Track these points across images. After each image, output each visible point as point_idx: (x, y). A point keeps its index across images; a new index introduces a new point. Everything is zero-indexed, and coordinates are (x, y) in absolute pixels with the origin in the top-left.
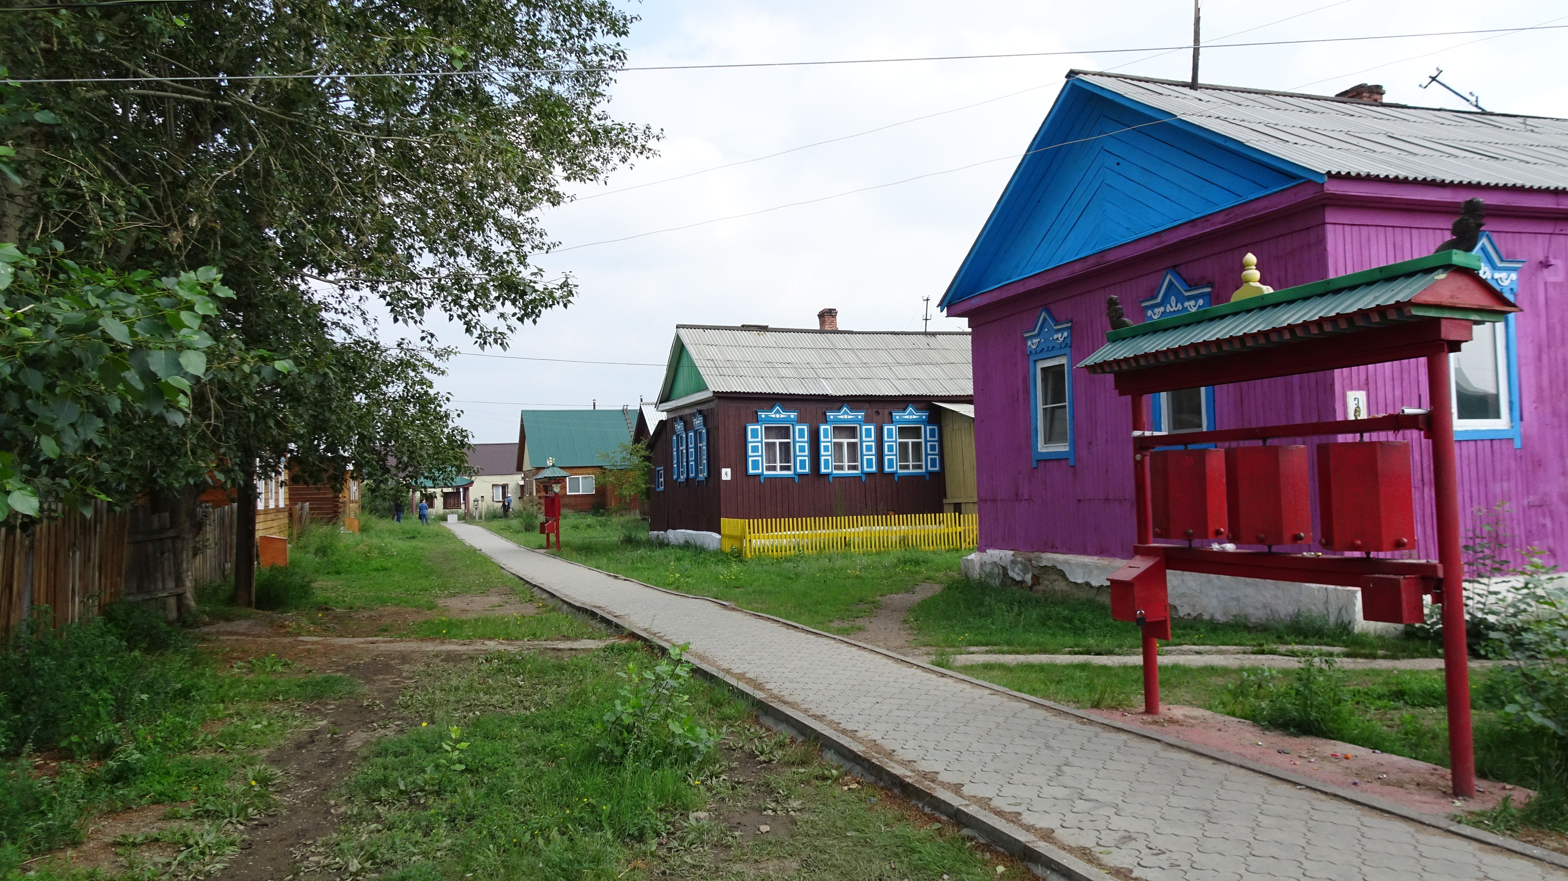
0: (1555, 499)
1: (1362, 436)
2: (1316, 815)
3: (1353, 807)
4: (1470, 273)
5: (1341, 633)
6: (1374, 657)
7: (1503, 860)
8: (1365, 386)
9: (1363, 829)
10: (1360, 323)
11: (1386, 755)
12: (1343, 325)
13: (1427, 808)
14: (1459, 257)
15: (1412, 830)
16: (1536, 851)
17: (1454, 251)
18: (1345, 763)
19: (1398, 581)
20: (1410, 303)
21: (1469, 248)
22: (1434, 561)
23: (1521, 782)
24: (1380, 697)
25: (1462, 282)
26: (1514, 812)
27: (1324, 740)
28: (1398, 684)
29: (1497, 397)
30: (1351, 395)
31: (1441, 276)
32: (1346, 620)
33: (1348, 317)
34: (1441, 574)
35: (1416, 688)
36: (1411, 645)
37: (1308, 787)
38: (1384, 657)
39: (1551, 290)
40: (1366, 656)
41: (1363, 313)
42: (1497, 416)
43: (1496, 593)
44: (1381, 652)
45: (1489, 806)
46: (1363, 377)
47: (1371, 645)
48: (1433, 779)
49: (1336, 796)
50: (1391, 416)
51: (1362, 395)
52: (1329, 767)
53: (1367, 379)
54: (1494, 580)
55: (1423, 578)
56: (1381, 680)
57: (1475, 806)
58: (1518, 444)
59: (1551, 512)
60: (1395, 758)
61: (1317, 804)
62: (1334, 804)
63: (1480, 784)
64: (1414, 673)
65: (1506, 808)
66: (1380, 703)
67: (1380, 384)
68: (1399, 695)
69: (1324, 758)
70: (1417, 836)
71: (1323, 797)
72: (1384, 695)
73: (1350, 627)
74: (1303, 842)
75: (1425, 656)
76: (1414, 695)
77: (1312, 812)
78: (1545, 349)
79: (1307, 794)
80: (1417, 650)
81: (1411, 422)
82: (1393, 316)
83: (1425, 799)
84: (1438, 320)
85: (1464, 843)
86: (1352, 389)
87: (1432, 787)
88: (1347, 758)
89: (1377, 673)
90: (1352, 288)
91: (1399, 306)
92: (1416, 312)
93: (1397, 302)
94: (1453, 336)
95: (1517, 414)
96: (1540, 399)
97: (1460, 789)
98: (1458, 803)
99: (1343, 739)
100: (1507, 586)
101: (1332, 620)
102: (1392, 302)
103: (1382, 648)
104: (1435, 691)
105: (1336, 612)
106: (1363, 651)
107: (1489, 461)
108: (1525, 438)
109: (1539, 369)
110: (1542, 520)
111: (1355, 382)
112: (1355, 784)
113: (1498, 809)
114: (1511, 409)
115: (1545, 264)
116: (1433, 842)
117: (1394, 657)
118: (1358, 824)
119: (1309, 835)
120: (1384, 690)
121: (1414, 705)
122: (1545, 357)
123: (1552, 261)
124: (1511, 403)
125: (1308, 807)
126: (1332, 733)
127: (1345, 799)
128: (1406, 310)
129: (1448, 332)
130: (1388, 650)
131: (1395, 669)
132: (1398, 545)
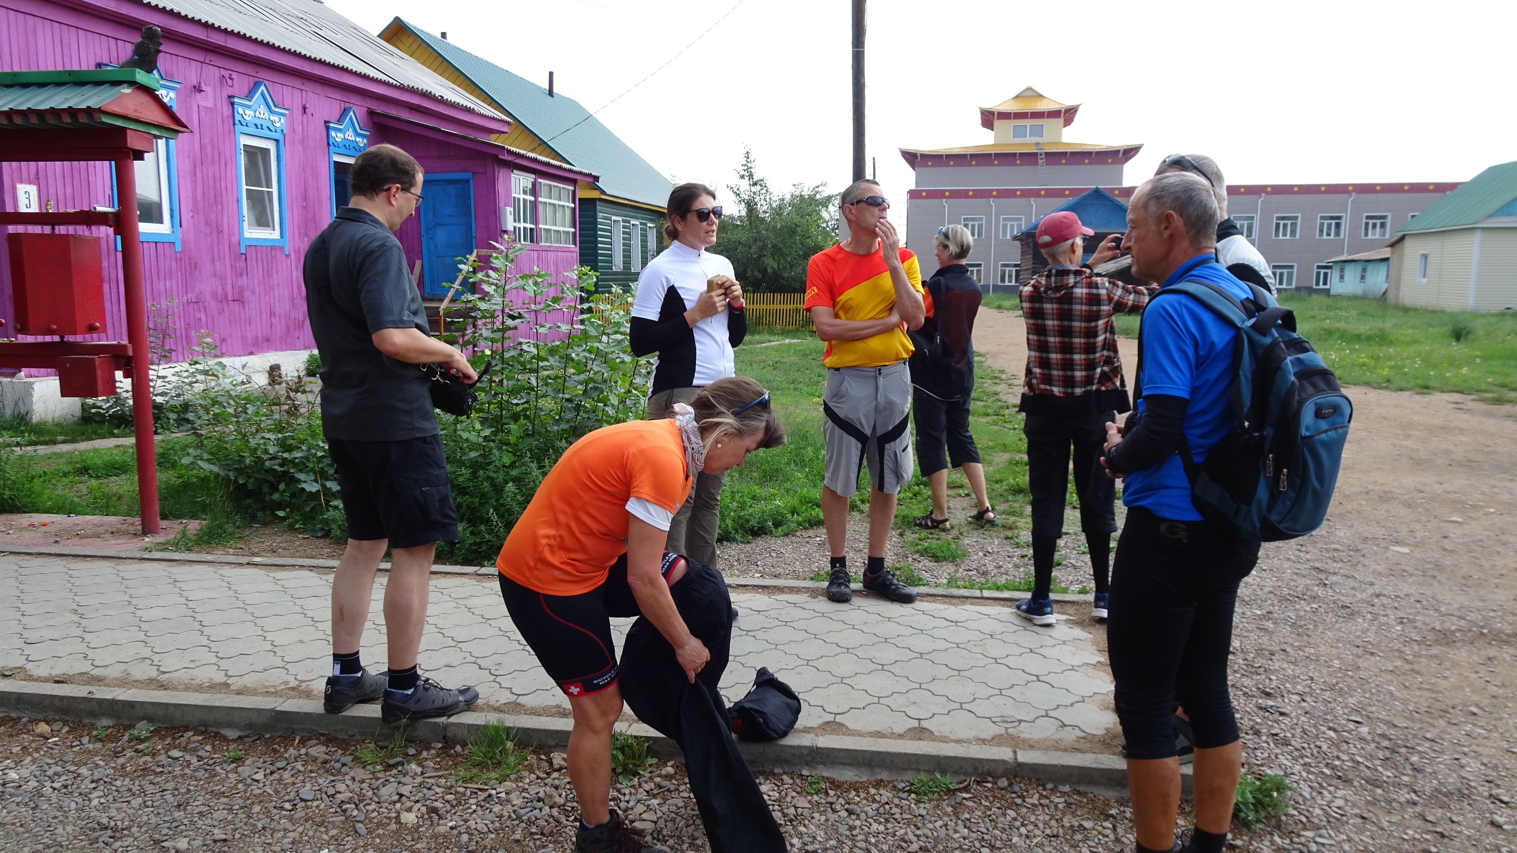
0: (208, 296)
1: (53, 229)
2: (24, 571)
3: (59, 561)
4: (149, 91)
5: (19, 424)
6: (55, 443)
7: (185, 568)
8: (36, 180)
9: (70, 572)
10: (51, 121)
11: (80, 517)
12: (34, 120)
13: (123, 547)
14: (141, 76)
15: (112, 565)
16: (209, 558)
17: (138, 70)
18: (44, 529)
19: (93, 360)
20: (99, 110)
21: (150, 71)
22: (125, 342)
23: (194, 516)
24: (65, 475)
25: (143, 99)
26: (191, 536)
27: (19, 515)
28: (83, 461)
29: (160, 205)
30: (21, 188)
31: (127, 90)
32: (23, 411)
33: (40, 114)
34: (131, 353)
35: (99, 462)
36: (90, 429)
37: (11, 553)
38: (64, 442)
39: (202, 113)
40: (46, 443)
41: (54, 112)
42: (160, 221)
43: (164, 377)
44: (60, 438)
45: (171, 537)
46: (33, 171)
47: (49, 432)
48: (124, 527)
49: (40, 554)
50: (82, 212)
51: (33, 189)
52: (28, 535)
53: (37, 174)
54: (161, 367)
55: (114, 356)
56: (64, 460)
57: (160, 538)
58: (178, 248)
59: (205, 308)
60: (88, 517)
61: (23, 564)
62: (40, 561)
63: (163, 524)
64: (95, 450)
65: (184, 535)
66: (65, 480)
67: (51, 180)
68: (84, 470)
69: (21, 529)
70: (118, 567)
71: (28, 557)
72: (69, 472)
73: (28, 418)
74: (17, 593)
75: (103, 437)
76: (98, 468)
77: (20, 570)
78: (199, 165)
79: (13, 558)
80: (95, 433)
81: (101, 219)
82: (83, 119)
83: (120, 541)
84: (124, 129)
85: (156, 565)
86: (21, 182)
87: (126, 533)
88: (45, 525)
89: (60, 455)
90: (42, 85)
91: (89, 111)
92: (106, 120)
93: (89, 107)
94: (138, 147)
95: (177, 220)
96: (195, 210)
97: (147, 529)
98: (147, 540)
99: (37, 511)
100: (172, 371)
101: (8, 412)
102: (84, 106)
103: (61, 434)
104: (117, 462)
105: (12, 406)
106: (42, 439)
107: (154, 261)
108: (184, 242)
109: (194, 182)
110: (198, 315)
111: (25, 175)
112: (56, 542)
113: (179, 536)
114: (172, 216)
115: (198, 89)
116: (131, 569)
117: (73, 441)
118: (65, 570)
119: (21, 587)
120: (70, 468)
121: (98, 477)
122: (199, 175)
123: (204, 88)
124: (171, 210)
125: (16, 567)
126: (27, 507)
127: (50, 554)
128: (96, 115)
129: (134, 142)
130: (67, 435)
131: (76, 450)
132: (92, 329)
